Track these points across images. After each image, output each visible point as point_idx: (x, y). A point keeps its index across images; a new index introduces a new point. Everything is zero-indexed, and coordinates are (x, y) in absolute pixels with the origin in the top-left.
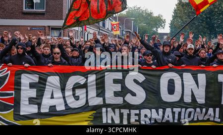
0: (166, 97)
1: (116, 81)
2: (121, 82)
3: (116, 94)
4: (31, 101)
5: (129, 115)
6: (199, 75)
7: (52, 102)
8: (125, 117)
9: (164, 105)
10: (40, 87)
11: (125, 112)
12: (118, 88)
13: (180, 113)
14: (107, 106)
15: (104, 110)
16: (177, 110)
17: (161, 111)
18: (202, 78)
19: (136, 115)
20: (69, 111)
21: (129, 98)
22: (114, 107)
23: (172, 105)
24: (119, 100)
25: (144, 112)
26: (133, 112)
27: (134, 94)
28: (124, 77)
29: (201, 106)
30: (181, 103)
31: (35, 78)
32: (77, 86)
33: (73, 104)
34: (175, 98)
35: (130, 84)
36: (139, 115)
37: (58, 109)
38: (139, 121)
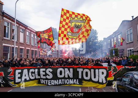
0: (59, 76)
1: (43, 71)
2: (45, 72)
3: (44, 75)
4: (19, 78)
5: (48, 82)
7: (25, 78)
8: (47, 83)
9: (59, 79)
10: (21, 73)
13: (64, 81)
14: (42, 79)
17: (57, 80)
18: (71, 70)
19: (50, 82)
20: (30, 80)
21: (48, 77)
22: (43, 79)
23: (61, 78)
24: (45, 77)
25: (52, 81)
26: (49, 81)
27: (49, 75)
28: (46, 70)
30: (64, 78)
31: (20, 71)
32: (32, 73)
33: (32, 78)
34: (62, 76)
35: (47, 72)
36: (51, 82)
37: (27, 79)
38: (51, 84)
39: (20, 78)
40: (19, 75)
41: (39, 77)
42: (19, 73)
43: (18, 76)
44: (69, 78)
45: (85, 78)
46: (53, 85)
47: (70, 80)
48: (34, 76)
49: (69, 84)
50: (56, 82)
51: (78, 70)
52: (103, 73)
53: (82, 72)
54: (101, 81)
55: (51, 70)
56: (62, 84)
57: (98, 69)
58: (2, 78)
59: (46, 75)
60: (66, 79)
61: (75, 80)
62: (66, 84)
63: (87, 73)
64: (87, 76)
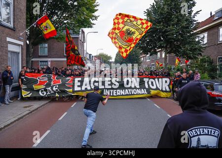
0: (126, 86)
1: (109, 81)
2: (111, 81)
3: (109, 85)
4: (78, 86)
5: (113, 92)
7: (86, 87)
9: (125, 88)
10: (82, 82)
11: (112, 91)
12: (109, 83)
13: (131, 91)
14: (106, 89)
15: (104, 90)
16: (130, 90)
17: (124, 90)
21: (114, 87)
22: (108, 89)
23: (128, 88)
24: (110, 87)
25: (118, 90)
26: (114, 91)
27: (115, 85)
28: (112, 79)
29: (138, 89)
34: (129, 86)
36: (116, 92)
37: (88, 89)
38: (116, 94)
40: (79, 84)
41: (103, 87)
42: (79, 81)
43: (77, 83)
44: (135, 88)
45: (152, 87)
46: (119, 95)
49: (137, 94)
50: (122, 92)
53: (148, 82)
57: (162, 78)
58: (57, 86)
59: (112, 84)
60: (133, 89)
61: (142, 90)
62: (134, 94)
63: (152, 83)
64: (153, 85)
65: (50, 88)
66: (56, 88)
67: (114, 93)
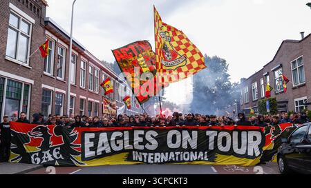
0: (170, 145)
1: (140, 136)
2: (143, 136)
3: (140, 144)
4: (91, 149)
5: (147, 156)
6: (193, 132)
7: (103, 149)
8: (145, 157)
9: (170, 150)
10: (95, 140)
11: (145, 154)
12: (141, 140)
13: (179, 155)
14: (136, 150)
15: (134, 152)
16: (177, 153)
17: (167, 154)
18: (195, 133)
19: (152, 156)
20: (113, 153)
21: (148, 146)
22: (139, 151)
23: (174, 150)
24: (141, 147)
25: (156, 154)
26: (150, 154)
27: (151, 144)
28: (145, 133)
29: (194, 151)
30: (181, 149)
31: (93, 135)
32: (118, 138)
33: (115, 148)
34: (177, 145)
35: (148, 137)
36: (153, 156)
37: (107, 152)
38: (153, 160)
39: (94, 148)
41: (131, 147)
42: (91, 140)
44: (189, 149)
45: (221, 148)
46: (157, 163)
47: (191, 152)
48: (121, 145)
49: (189, 161)
50: (163, 157)
51: (208, 133)
52: (255, 139)
53: (216, 138)
54: (250, 153)
55: (155, 134)
56: (175, 161)
57: (247, 131)
58: (59, 148)
59: (145, 142)
60: (184, 150)
61: (201, 153)
62: (184, 161)
63: (224, 139)
64: (224, 144)
65: (48, 152)
66: (57, 150)
67: (150, 158)
